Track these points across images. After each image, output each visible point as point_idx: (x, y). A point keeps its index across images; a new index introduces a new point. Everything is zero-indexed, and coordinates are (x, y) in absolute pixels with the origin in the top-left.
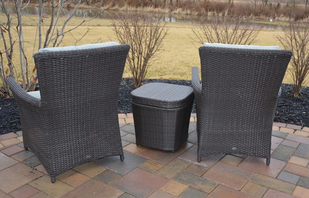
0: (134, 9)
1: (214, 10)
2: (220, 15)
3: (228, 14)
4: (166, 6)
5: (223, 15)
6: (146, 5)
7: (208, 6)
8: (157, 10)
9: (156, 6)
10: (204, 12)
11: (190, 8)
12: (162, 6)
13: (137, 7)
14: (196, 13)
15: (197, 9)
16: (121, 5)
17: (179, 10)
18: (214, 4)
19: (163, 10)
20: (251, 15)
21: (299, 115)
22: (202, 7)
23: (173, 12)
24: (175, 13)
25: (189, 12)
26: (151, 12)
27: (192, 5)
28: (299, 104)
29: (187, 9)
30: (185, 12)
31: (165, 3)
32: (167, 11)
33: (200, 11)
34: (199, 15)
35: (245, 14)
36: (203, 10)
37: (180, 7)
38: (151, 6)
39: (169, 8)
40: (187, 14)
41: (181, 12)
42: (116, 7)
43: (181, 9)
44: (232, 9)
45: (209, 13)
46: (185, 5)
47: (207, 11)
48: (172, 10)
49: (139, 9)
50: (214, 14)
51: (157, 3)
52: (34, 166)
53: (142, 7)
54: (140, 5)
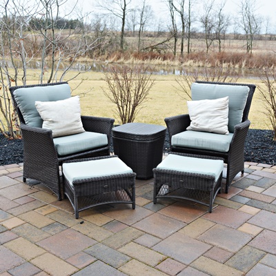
0: (140, 61)
1: (229, 62)
2: (237, 66)
3: (246, 65)
4: (176, 58)
5: (240, 67)
6: (153, 57)
7: (222, 57)
8: (165, 62)
9: (165, 58)
10: (219, 63)
11: (203, 59)
12: (171, 58)
13: (143, 60)
14: (210, 65)
15: (211, 61)
16: (126, 58)
18: (229, 55)
19: (172, 63)
20: (273, 66)
21: (272, 156)
22: (215, 58)
23: (184, 64)
24: (185, 66)
25: (201, 64)
26: (159, 65)
27: (205, 56)
29: (199, 61)
30: (197, 64)
31: (175, 54)
32: (177, 63)
33: (214, 63)
34: (213, 67)
35: (265, 65)
36: (217, 62)
37: (192, 59)
38: (159, 58)
39: (180, 60)
40: (199, 66)
41: (192, 64)
42: (122, 60)
43: (192, 61)
44: (250, 60)
45: (225, 65)
46: (197, 56)
47: (221, 63)
48: (182, 63)
49: (145, 62)
50: (229, 66)
51: (166, 55)
52: (32, 185)
53: (149, 60)
54: (147, 58)
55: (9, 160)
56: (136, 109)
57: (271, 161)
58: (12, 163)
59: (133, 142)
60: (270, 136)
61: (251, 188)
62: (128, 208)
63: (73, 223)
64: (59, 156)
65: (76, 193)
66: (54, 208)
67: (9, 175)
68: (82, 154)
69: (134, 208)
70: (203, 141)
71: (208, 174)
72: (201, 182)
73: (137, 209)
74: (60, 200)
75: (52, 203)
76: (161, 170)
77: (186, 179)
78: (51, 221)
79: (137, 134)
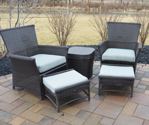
0: (49, 7)
1: (93, 7)
2: (97, 9)
3: (101, 9)
4: (67, 6)
5: (99, 9)
6: (56, 5)
7: (90, 5)
8: (62, 8)
9: (61, 6)
10: (89, 8)
11: (81, 6)
12: (65, 6)
13: (50, 7)
14: (84, 9)
15: (84, 7)
16: (42, 6)
17: (74, 7)
18: (93, 3)
19: (65, 8)
20: (114, 9)
21: (144, 59)
22: (87, 5)
23: (71, 9)
24: (72, 9)
25: (80, 8)
26: (59, 9)
27: (82, 4)
28: (143, 54)
29: (79, 7)
30: (78, 9)
31: (66, 4)
32: (68, 8)
33: (86, 8)
34: (86, 10)
35: (110, 8)
36: (88, 7)
37: (75, 6)
38: (59, 6)
39: (69, 6)
40: (79, 10)
41: (75, 9)
42: (39, 7)
43: (75, 7)
44: (103, 6)
45: (91, 9)
46: (78, 5)
47: (90, 8)
48: (70, 8)
49: (52, 8)
50: (93, 9)
51: (62, 4)
53: (53, 7)
54: (52, 5)
56: (68, 36)
59: (79, 59)
61: (143, 79)
66: (40, 106)
67: (2, 85)
71: (130, 77)
72: (127, 81)
75: (38, 103)
78: (43, 117)
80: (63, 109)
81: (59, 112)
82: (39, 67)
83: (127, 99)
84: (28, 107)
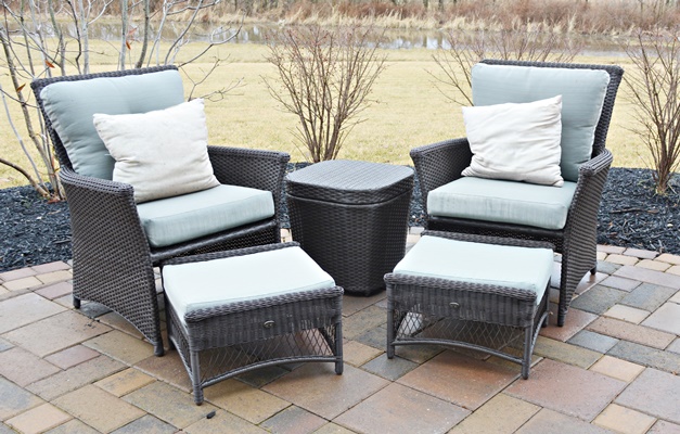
0: (353, 21)
1: (541, 20)
2: (557, 29)
3: (575, 27)
4: (428, 14)
5: (564, 29)
6: (381, 11)
7: (526, 10)
8: (406, 22)
9: (405, 14)
10: (519, 23)
11: (485, 15)
12: (420, 13)
13: (359, 17)
14: (501, 26)
15: (502, 18)
16: (324, 15)
17: (458, 21)
18: (540, 5)
19: (420, 23)
20: (632, 28)
21: (656, 230)
22: (512, 12)
23: (445, 26)
24: (449, 29)
25: (482, 25)
26: (393, 27)
27: (490, 9)
28: (663, 208)
29: (477, 18)
30: (472, 26)
31: (426, 5)
32: (430, 23)
33: (508, 23)
34: (507, 31)
35: (615, 26)
36: (516, 20)
37: (462, 14)
38: (393, 14)
39: (436, 16)
40: (477, 30)
41: (463, 25)
42: (314, 18)
43: (462, 19)
44: (585, 16)
45: (530, 27)
46: (473, 9)
47: (524, 19)
48: (441, 23)
49: (364, 21)
50: (541, 28)
51: (407, 8)
52: (95, 315)
53: (371, 18)
54: (367, 13)
55: (44, 252)
56: (343, 125)
57: (655, 241)
58: (53, 260)
59: (335, 208)
60: (648, 184)
61: (617, 311)
62: (327, 373)
63: (188, 416)
64: (154, 249)
65: (195, 342)
66: (144, 376)
67: (42, 292)
68: (212, 241)
69: (339, 372)
70: (503, 205)
71: (518, 287)
72: (501, 305)
73: (347, 372)
74: (161, 354)
75: (140, 364)
76: (404, 278)
77: (466, 299)
78: (133, 414)
79: (344, 188)
80: (221, 395)
81: (199, 404)
82: (149, 223)
83: (503, 382)
84: (96, 376)
